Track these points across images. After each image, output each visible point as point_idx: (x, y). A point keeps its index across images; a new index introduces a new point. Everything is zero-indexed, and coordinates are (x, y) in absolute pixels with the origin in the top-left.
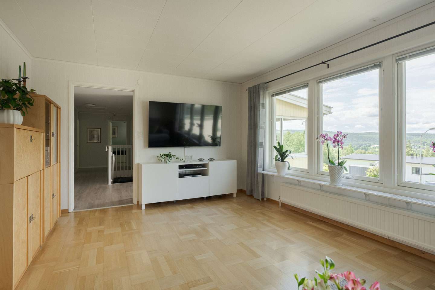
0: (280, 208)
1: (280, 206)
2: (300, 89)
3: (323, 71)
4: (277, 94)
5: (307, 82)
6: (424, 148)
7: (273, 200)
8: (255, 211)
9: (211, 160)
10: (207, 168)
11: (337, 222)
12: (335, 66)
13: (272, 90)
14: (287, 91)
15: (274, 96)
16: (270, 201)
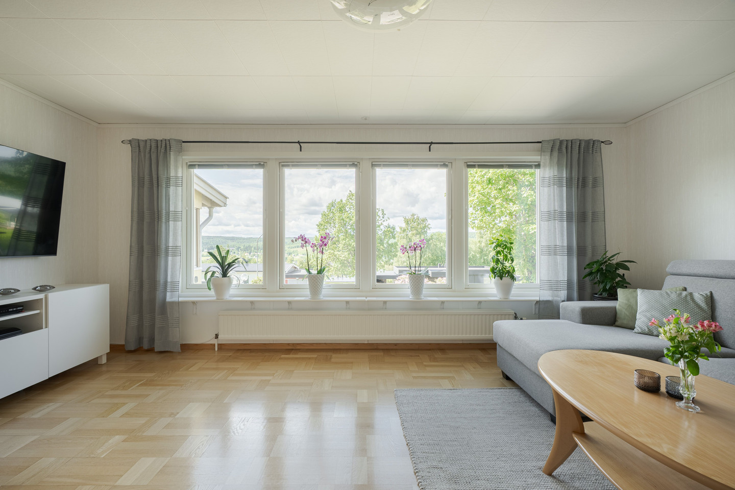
0: (216, 352)
1: (216, 349)
2: (252, 168)
3: (292, 152)
4: (202, 166)
5: (265, 161)
6: (238, 254)
7: (197, 345)
8: (191, 369)
9: (43, 289)
10: (41, 308)
11: (312, 344)
12: (309, 152)
13: (188, 157)
14: (225, 165)
15: (195, 168)
16: (187, 348)
